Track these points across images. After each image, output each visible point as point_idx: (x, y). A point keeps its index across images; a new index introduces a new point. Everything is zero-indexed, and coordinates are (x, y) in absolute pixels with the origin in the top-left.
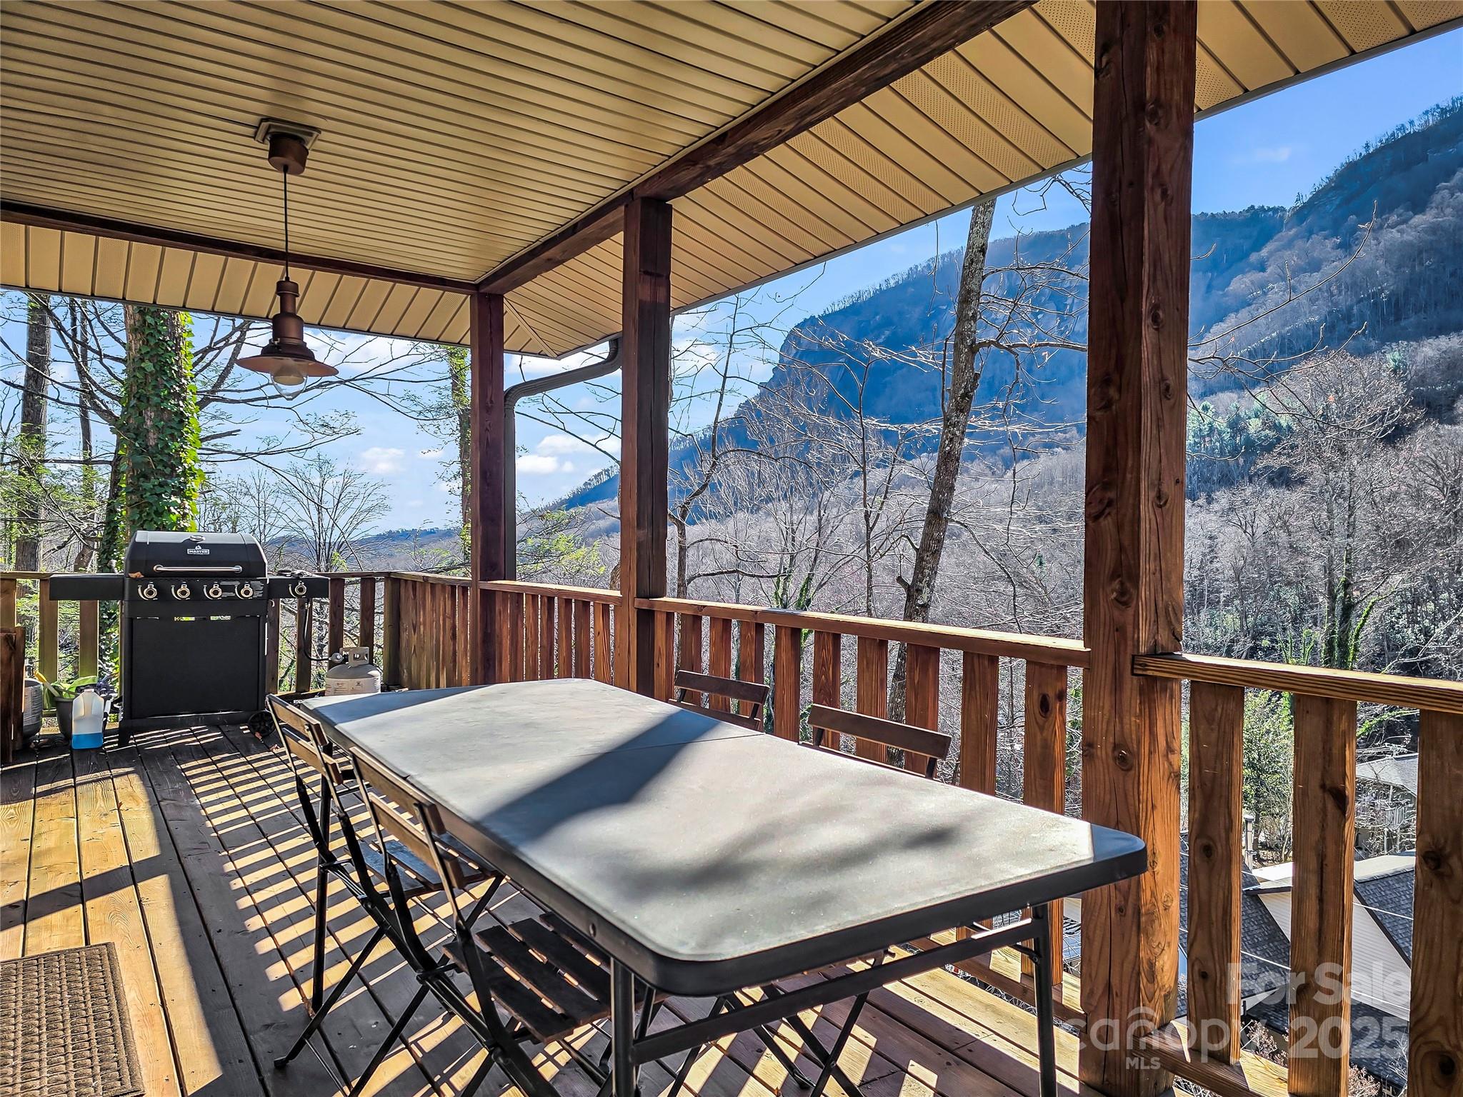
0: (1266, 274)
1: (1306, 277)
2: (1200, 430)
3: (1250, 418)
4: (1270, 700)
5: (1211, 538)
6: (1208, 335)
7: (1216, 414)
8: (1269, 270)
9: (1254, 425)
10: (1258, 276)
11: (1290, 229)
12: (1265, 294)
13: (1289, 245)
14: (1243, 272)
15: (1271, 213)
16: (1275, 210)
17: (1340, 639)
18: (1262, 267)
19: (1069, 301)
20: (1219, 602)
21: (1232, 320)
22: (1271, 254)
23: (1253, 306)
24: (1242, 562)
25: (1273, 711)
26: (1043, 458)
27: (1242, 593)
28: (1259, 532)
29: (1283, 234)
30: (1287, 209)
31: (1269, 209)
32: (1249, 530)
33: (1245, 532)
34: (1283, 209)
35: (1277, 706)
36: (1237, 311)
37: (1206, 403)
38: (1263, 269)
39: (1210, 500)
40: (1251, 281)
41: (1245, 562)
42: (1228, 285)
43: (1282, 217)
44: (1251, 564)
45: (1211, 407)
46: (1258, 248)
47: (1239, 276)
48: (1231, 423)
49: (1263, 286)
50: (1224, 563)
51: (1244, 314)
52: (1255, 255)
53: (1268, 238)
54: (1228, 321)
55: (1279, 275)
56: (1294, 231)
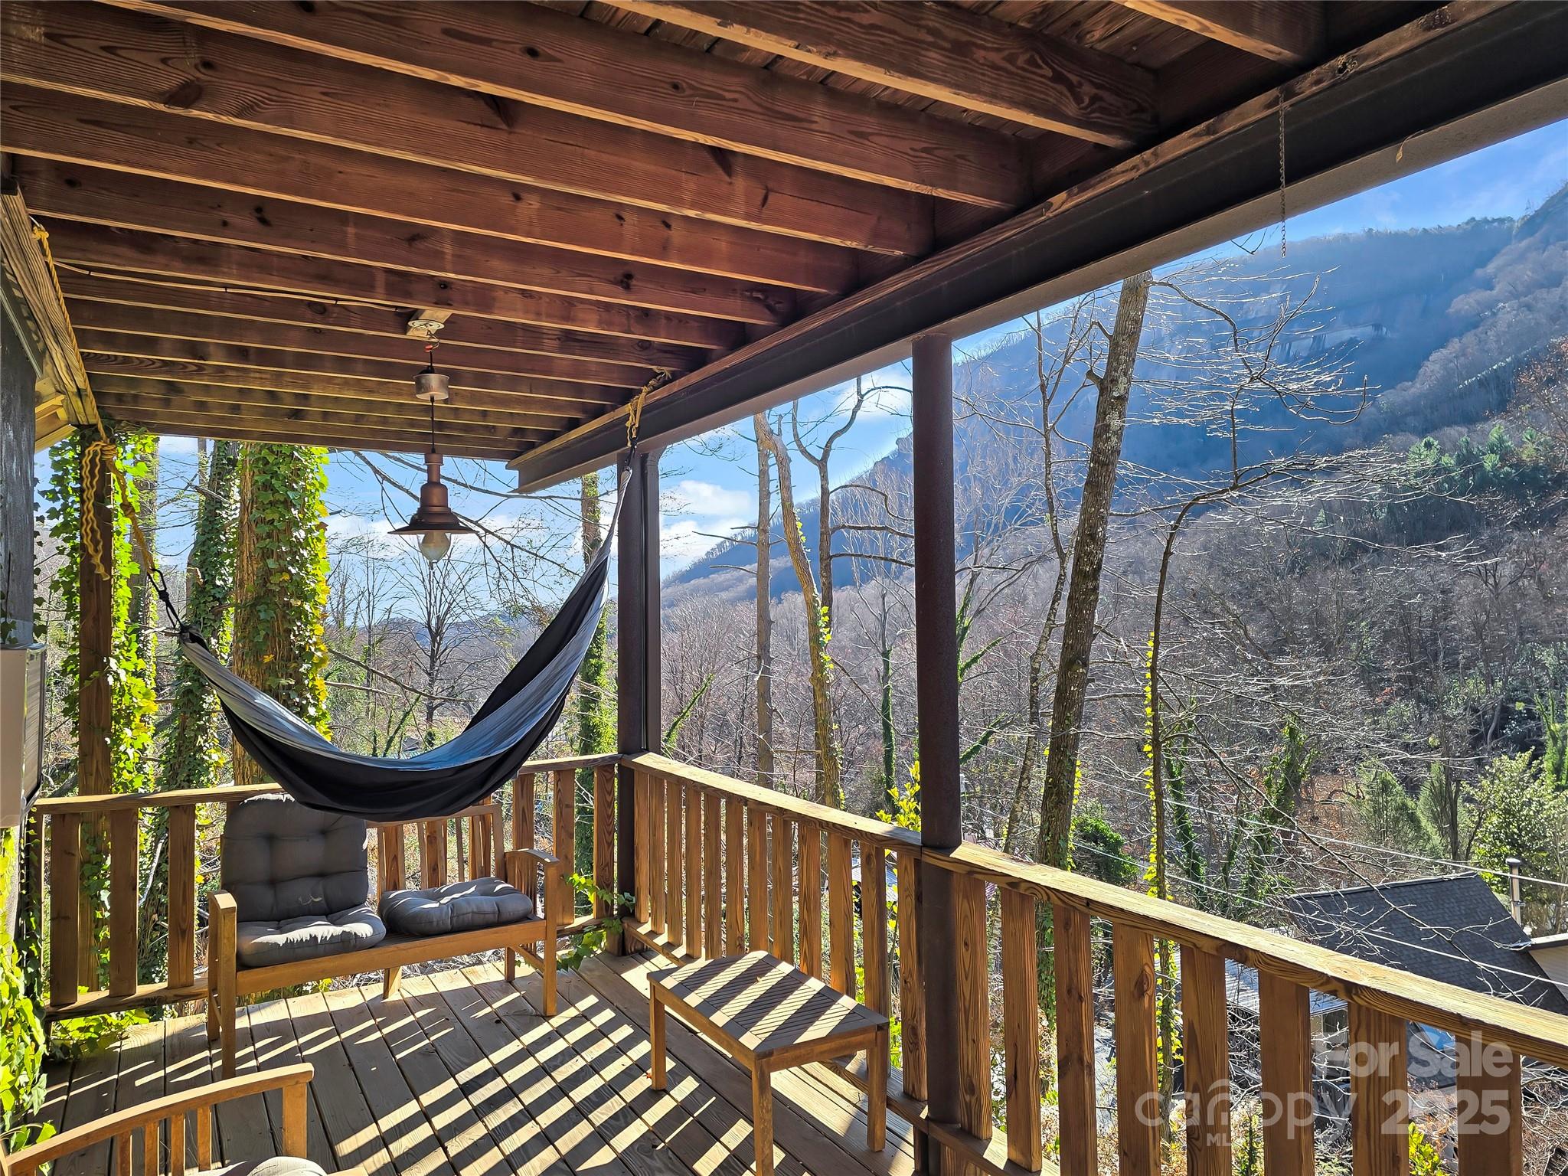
0: (1494, 292)
1: (1542, 294)
2: (1423, 470)
3: (1484, 454)
4: (1530, 764)
5: (1443, 592)
6: (1426, 363)
7: (1442, 452)
8: (1497, 288)
9: (1490, 461)
10: (1486, 294)
11: (1520, 241)
12: (1494, 314)
13: (1522, 257)
14: (1467, 292)
15: (1496, 224)
16: (1501, 221)
18: (1489, 285)
20: (1458, 665)
21: (1455, 345)
22: (1499, 269)
23: (1480, 329)
24: (1484, 617)
25: (1535, 777)
27: (1486, 654)
28: (1505, 581)
29: (1512, 247)
30: (1516, 218)
31: (1494, 220)
32: (1491, 581)
33: (1486, 582)
34: (1511, 220)
35: (1541, 771)
36: (1461, 335)
37: (1429, 439)
38: (1491, 288)
40: (1479, 303)
41: (1488, 617)
42: (1449, 306)
43: (1510, 229)
44: (1496, 620)
45: (1436, 443)
46: (1483, 264)
47: (1462, 296)
48: (1461, 461)
49: (1491, 306)
50: (1462, 619)
51: (1469, 338)
52: (1479, 272)
53: (1494, 253)
54: (1450, 347)
55: (1510, 292)
56: (1524, 243)
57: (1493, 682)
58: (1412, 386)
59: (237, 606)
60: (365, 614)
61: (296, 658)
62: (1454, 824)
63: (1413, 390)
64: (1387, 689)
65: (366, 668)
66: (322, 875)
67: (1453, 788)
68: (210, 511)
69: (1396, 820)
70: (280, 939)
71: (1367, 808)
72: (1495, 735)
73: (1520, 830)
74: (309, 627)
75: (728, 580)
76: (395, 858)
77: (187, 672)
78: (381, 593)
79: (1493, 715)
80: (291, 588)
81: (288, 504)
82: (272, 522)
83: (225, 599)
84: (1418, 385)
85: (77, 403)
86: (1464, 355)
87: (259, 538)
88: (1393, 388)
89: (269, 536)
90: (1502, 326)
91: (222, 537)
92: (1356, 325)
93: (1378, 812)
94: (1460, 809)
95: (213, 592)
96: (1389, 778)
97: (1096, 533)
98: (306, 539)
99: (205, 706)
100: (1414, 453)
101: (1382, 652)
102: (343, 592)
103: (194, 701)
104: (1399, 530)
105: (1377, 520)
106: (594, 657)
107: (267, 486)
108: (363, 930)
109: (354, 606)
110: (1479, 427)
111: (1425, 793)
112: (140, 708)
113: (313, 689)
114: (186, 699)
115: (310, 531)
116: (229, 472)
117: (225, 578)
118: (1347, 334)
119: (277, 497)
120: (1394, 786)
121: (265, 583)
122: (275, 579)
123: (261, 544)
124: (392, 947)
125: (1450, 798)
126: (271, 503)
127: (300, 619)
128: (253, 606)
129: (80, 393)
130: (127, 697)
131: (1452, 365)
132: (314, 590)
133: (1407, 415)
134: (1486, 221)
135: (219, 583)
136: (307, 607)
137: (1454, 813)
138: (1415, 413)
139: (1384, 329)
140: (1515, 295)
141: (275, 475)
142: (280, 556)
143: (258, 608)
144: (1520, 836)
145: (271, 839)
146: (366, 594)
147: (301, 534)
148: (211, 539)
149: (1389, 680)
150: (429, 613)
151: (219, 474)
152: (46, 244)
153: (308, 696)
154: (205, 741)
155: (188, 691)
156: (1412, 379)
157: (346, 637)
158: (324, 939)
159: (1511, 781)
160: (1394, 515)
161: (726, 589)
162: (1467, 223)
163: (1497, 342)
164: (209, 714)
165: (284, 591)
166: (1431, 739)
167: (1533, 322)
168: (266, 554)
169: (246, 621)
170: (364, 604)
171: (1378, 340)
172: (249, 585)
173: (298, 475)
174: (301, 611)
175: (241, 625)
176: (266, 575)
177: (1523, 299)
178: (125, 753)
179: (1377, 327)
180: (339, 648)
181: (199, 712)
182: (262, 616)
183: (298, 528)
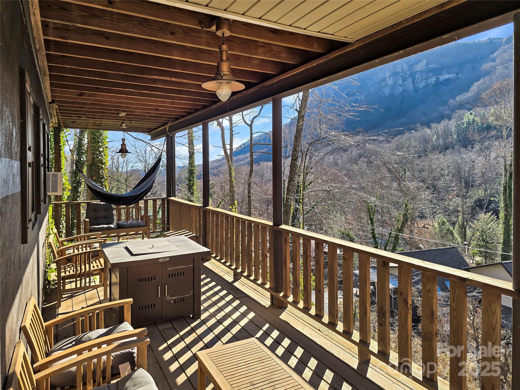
0: (496, 63)
1: (511, 63)
2: (469, 122)
3: (489, 117)
5: (472, 162)
6: (472, 86)
7: (475, 116)
8: (497, 61)
9: (491, 119)
10: (493, 64)
12: (495, 70)
13: (505, 51)
14: (487, 62)
15: (497, 40)
17: (509, 186)
18: (494, 60)
19: (417, 76)
20: (476, 185)
21: (482, 80)
22: (498, 55)
23: (490, 75)
26: (406, 134)
27: (485, 182)
29: (502, 47)
31: (497, 39)
33: (486, 159)
34: (503, 39)
36: (484, 77)
37: (471, 112)
38: (495, 61)
39: (472, 148)
40: (490, 66)
41: (486, 170)
42: (481, 67)
43: (502, 42)
44: (488, 171)
45: (474, 113)
46: (492, 53)
47: (485, 64)
48: (482, 119)
49: (494, 67)
50: (478, 171)
51: (487, 78)
52: (491, 56)
53: (496, 49)
54: (480, 81)
55: (501, 63)
56: (506, 46)
57: (487, 191)
58: (467, 94)
59: (87, 166)
60: (125, 167)
61: (101, 178)
62: (465, 235)
63: (468, 95)
64: (453, 193)
65: (126, 185)
66: (105, 218)
67: (465, 223)
68: (79, 141)
69: (447, 234)
70: (97, 227)
71: (437, 230)
72: (487, 208)
73: (486, 237)
74: (104, 171)
75: (243, 158)
76: (120, 216)
77: (75, 182)
78: (130, 161)
79: (486, 201)
80: (100, 162)
81: (99, 142)
82: (95, 146)
83: (83, 164)
84: (469, 94)
85: (55, 124)
86: (485, 84)
87: (92, 150)
88: (462, 95)
89: (94, 150)
90: (497, 74)
91: (83, 148)
92: (450, 73)
93: (441, 231)
94: (467, 230)
95: (81, 162)
96: (445, 220)
97: (297, 149)
98: (103, 150)
99: (79, 191)
100: (466, 116)
101: (451, 181)
102: (118, 160)
103: (76, 189)
104: (460, 141)
105: (453, 138)
106: (192, 181)
107: (94, 138)
108: (112, 226)
109: (122, 165)
110: (488, 108)
111: (457, 226)
112: (67, 188)
113: (105, 185)
114: (74, 189)
115: (103, 148)
116: (84, 131)
117: (84, 158)
118: (447, 76)
119: (96, 141)
120: (446, 223)
121: (94, 160)
122: (96, 160)
123: (92, 152)
124: (118, 230)
125: (464, 227)
126: (94, 142)
127: (102, 169)
128: (91, 166)
129: (56, 123)
130: (65, 185)
131: (480, 87)
132: (105, 162)
133: (465, 104)
134: (494, 39)
135: (82, 159)
136: (103, 166)
137: (465, 232)
138: (468, 103)
139: (460, 75)
140: (502, 64)
141: (95, 135)
142: (97, 154)
143: (92, 166)
144: (486, 239)
145: (95, 211)
146: (126, 161)
147: (101, 149)
148: (80, 148)
149: (453, 190)
150: (145, 168)
151: (82, 132)
152: (57, 108)
153: (104, 187)
154: (79, 199)
155: (75, 187)
156: (467, 91)
157: (119, 175)
158: (105, 227)
159: (484, 221)
160: (459, 137)
161: (242, 160)
162: (488, 40)
163: (496, 79)
164: (80, 192)
165: (98, 162)
166: (459, 208)
167: (508, 73)
168: (94, 154)
169: (89, 169)
170: (125, 164)
171: (457, 78)
172: (90, 161)
173: (101, 135)
174: (102, 167)
175: (88, 170)
176: (94, 159)
177: (505, 65)
178: (65, 197)
179: (457, 74)
180: (117, 178)
181: (78, 192)
182: (93, 168)
183: (101, 148)
